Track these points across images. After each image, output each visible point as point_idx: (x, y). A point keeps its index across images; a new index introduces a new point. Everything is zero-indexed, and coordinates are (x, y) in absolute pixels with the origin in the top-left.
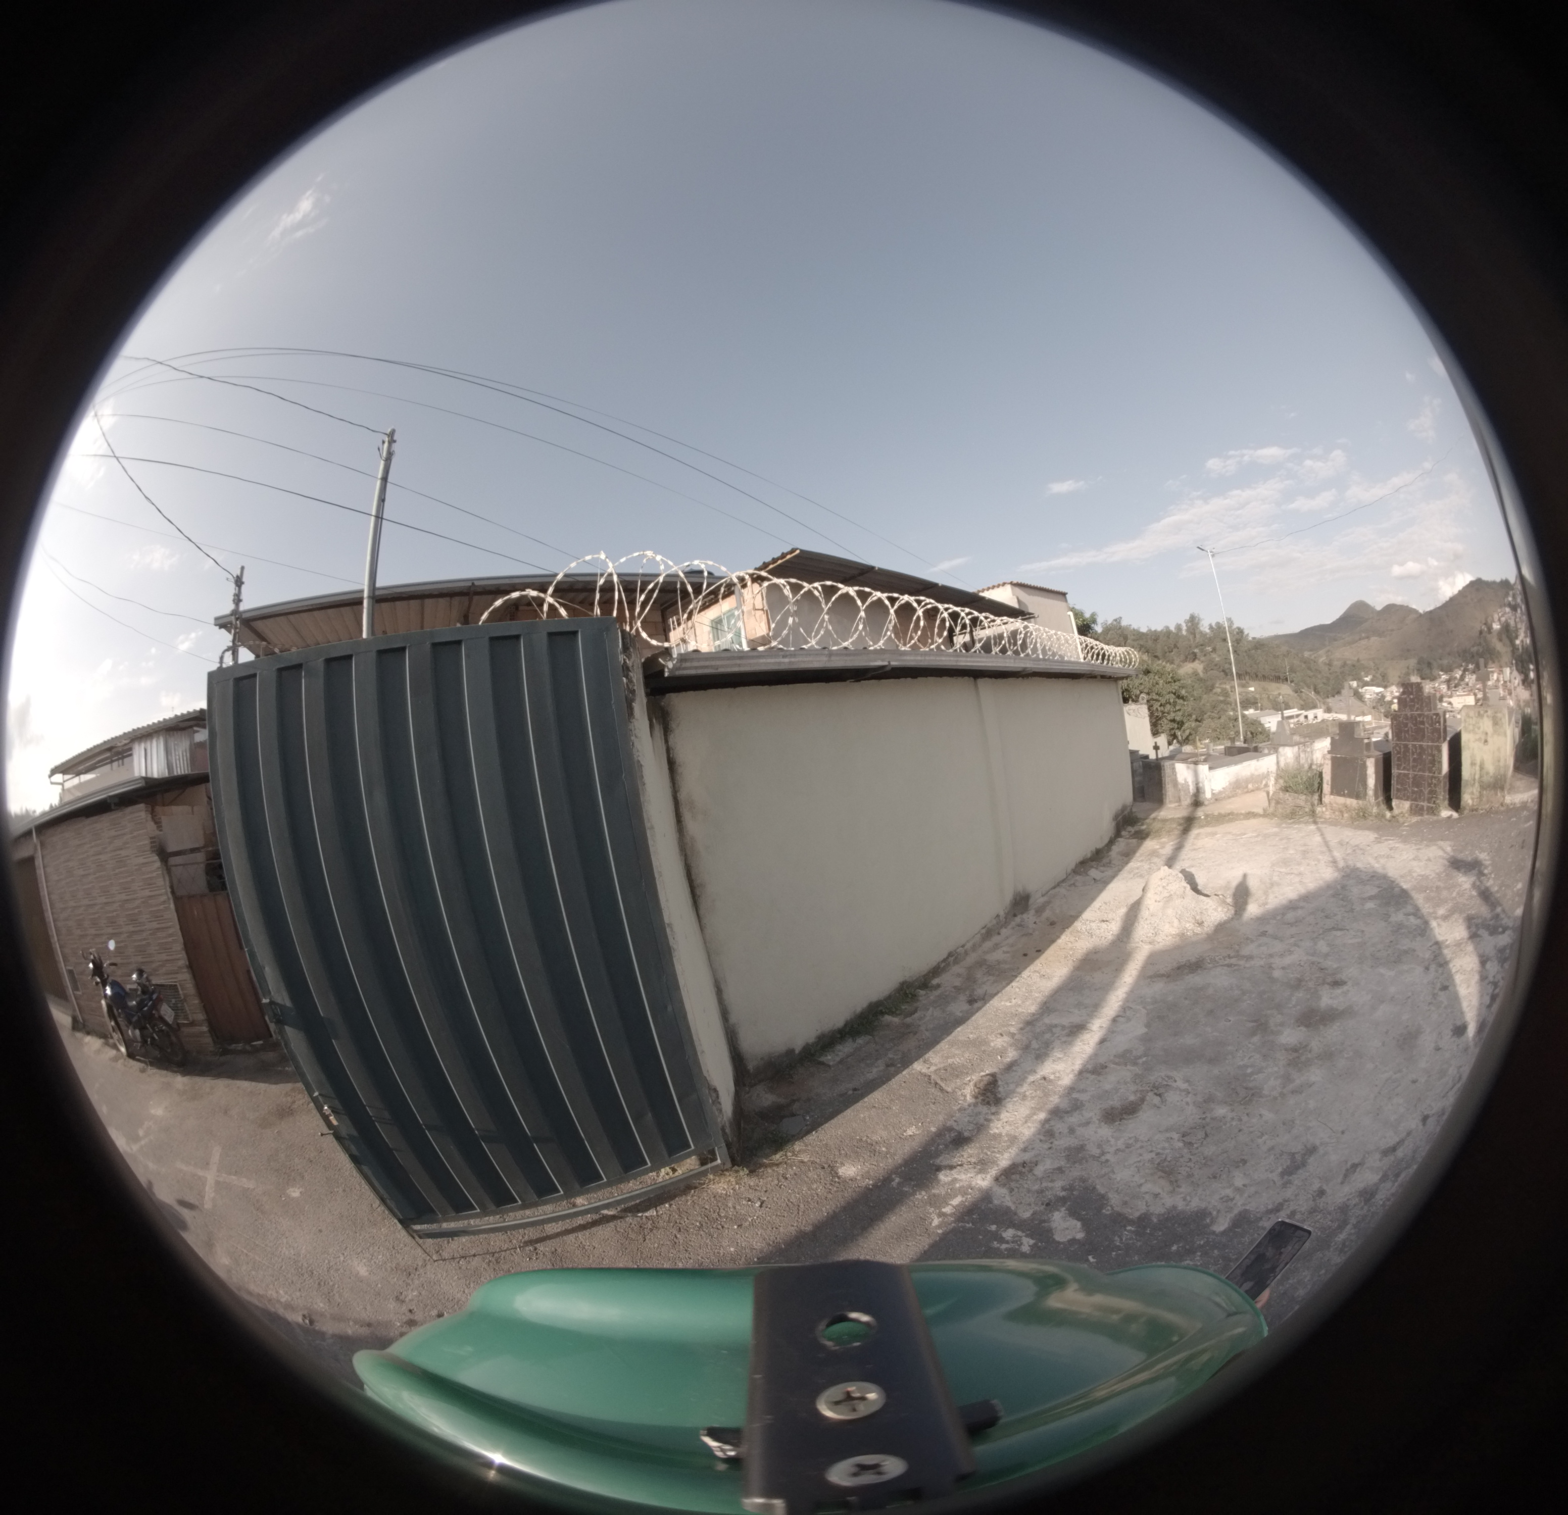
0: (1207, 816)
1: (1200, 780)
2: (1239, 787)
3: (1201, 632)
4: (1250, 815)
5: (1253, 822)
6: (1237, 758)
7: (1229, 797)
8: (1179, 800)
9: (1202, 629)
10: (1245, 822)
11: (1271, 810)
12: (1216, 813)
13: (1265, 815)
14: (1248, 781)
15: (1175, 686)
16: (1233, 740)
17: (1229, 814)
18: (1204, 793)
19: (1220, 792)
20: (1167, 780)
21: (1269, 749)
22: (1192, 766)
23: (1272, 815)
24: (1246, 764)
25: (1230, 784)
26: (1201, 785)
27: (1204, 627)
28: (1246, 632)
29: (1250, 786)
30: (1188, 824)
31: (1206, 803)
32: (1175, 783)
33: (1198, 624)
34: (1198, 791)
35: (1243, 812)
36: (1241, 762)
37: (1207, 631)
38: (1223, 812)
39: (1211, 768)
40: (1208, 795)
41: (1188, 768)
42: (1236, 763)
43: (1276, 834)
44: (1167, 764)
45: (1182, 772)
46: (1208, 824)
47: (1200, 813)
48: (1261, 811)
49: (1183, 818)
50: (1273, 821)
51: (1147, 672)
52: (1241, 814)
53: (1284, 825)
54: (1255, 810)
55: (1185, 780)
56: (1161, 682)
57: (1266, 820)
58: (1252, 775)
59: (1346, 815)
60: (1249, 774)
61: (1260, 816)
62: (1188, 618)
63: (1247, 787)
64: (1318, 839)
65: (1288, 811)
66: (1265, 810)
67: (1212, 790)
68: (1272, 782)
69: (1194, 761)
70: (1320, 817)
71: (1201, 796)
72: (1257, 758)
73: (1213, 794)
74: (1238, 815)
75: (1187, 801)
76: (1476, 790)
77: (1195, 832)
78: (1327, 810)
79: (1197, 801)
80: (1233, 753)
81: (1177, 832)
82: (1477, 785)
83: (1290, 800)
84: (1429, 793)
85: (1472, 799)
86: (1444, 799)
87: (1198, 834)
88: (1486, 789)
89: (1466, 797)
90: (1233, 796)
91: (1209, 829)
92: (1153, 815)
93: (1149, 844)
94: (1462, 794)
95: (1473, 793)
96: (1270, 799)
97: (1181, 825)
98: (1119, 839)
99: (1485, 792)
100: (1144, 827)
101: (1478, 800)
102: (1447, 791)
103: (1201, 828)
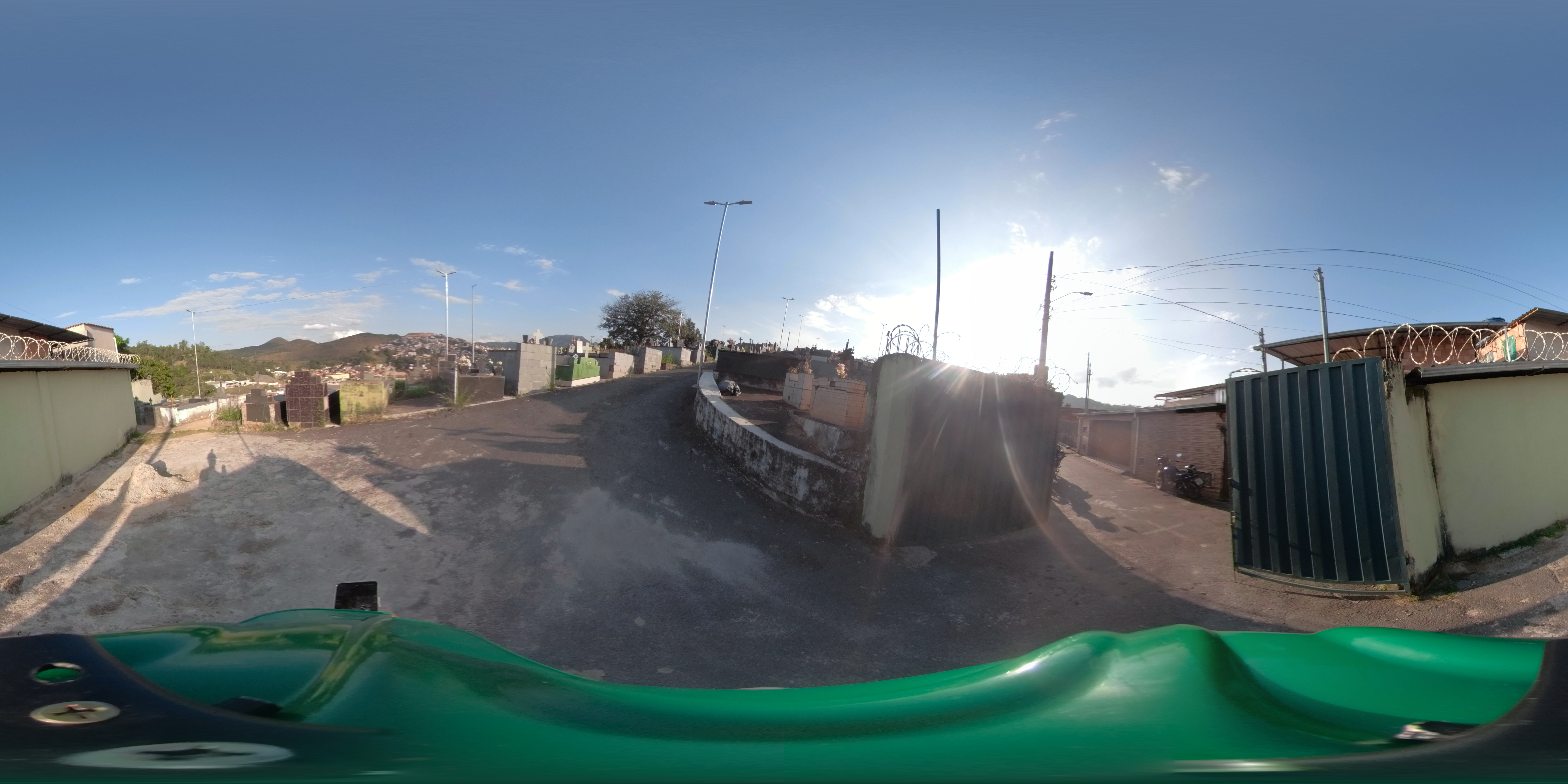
0: (176, 432)
1: (173, 415)
2: (195, 418)
3: (187, 348)
4: (200, 431)
5: (203, 434)
6: (194, 404)
7: (190, 422)
8: (163, 424)
9: (187, 346)
10: (197, 434)
11: (213, 428)
12: (181, 431)
13: (209, 430)
14: (200, 415)
15: (167, 372)
16: (193, 396)
17: (189, 431)
18: (175, 421)
19: (184, 420)
20: (156, 415)
21: (213, 400)
22: (169, 409)
23: (217, 431)
24: (198, 407)
25: (190, 416)
26: (173, 417)
27: (189, 346)
28: (211, 348)
29: (202, 417)
30: (166, 436)
31: (177, 425)
32: (160, 416)
33: (186, 344)
34: (172, 420)
35: (197, 430)
36: (196, 406)
37: (190, 347)
38: (186, 430)
39: (178, 410)
40: (178, 422)
41: (167, 410)
42: (193, 407)
43: (214, 441)
44: (156, 408)
45: (164, 412)
46: (177, 436)
47: (173, 431)
48: (207, 429)
49: (163, 433)
50: (216, 434)
51: (153, 365)
52: (196, 431)
53: (220, 436)
54: (204, 429)
55: (165, 415)
56: (160, 370)
57: (210, 433)
58: (203, 412)
59: (259, 431)
60: (201, 411)
61: (207, 431)
62: (181, 341)
63: (200, 417)
64: (240, 442)
65: (222, 429)
66: (209, 429)
67: (180, 420)
68: (213, 415)
69: (169, 406)
70: (243, 433)
71: (174, 422)
72: (205, 404)
73: (180, 421)
74: (193, 431)
75: (167, 425)
76: (354, 415)
77: (169, 440)
78: (245, 428)
79: (172, 425)
80: (194, 402)
81: (159, 440)
82: (354, 413)
83: (223, 423)
84: (315, 418)
85: (350, 419)
86: (327, 420)
87: (171, 441)
88: (363, 414)
89: (345, 418)
90: (192, 422)
91: (177, 439)
92: (148, 432)
93: (144, 447)
94: (341, 417)
95: (351, 416)
96: (212, 423)
97: (162, 437)
98: (129, 444)
99: (362, 416)
100: (143, 438)
101: (356, 419)
102: (329, 417)
103: (174, 437)
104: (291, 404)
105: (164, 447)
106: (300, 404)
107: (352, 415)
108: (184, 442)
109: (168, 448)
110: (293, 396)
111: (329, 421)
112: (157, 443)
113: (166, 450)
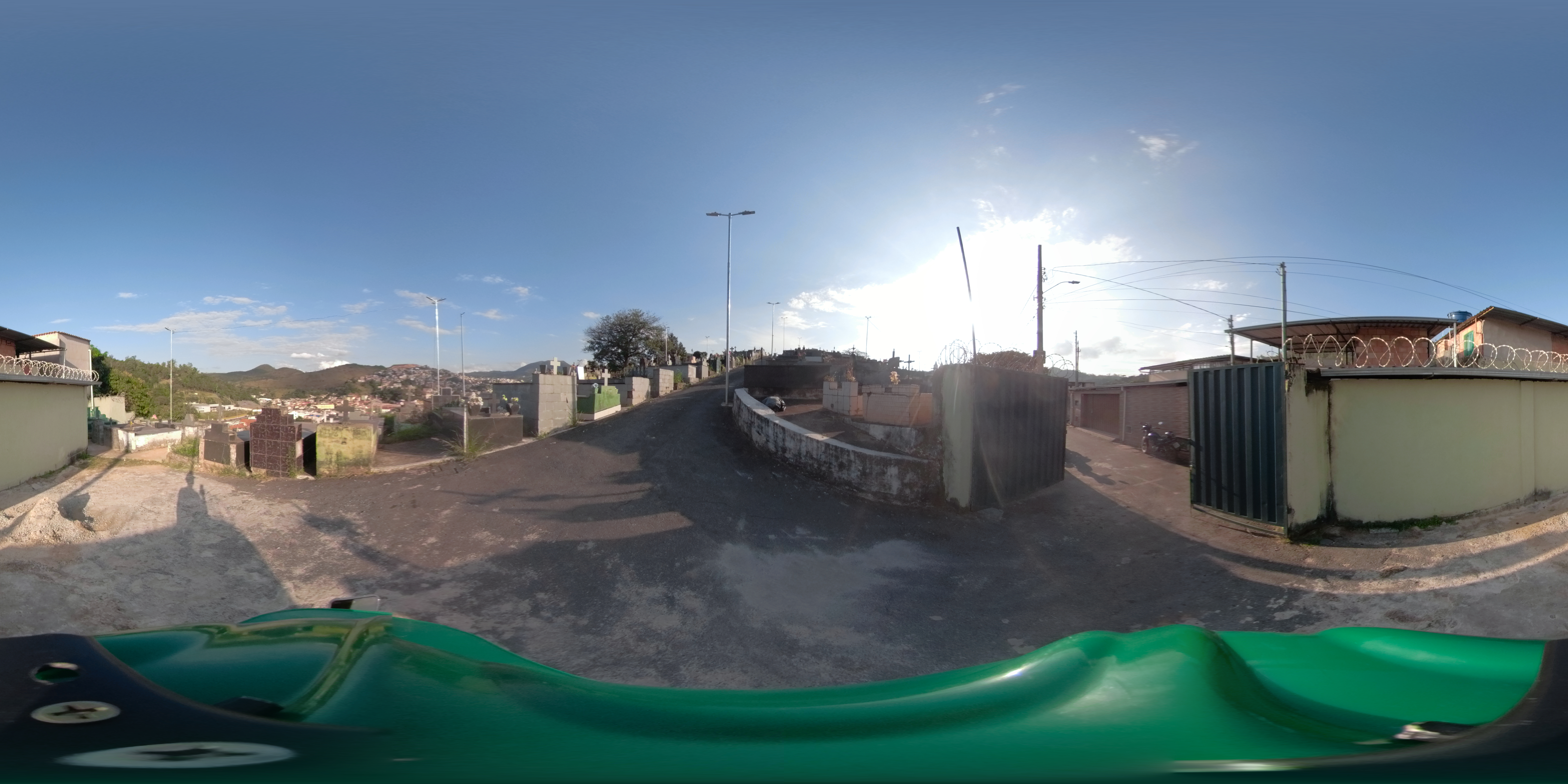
0: (127, 460)
1: (131, 440)
2: (154, 445)
4: (153, 463)
5: (152, 467)
6: (159, 430)
7: (146, 451)
8: (116, 450)
9: (175, 366)
10: (148, 467)
11: (167, 461)
12: (133, 459)
13: (162, 463)
14: (161, 442)
15: (143, 390)
17: (140, 461)
18: (130, 447)
19: (141, 448)
20: (113, 438)
21: (181, 427)
23: (167, 464)
24: (162, 433)
25: (149, 443)
26: (130, 443)
27: (178, 365)
28: (198, 370)
29: (163, 445)
30: (114, 463)
31: (131, 453)
32: (117, 439)
33: (174, 363)
34: (128, 445)
35: (150, 460)
36: (160, 432)
37: (178, 367)
38: (137, 459)
39: (140, 434)
40: (132, 448)
41: (128, 432)
42: (154, 433)
43: (162, 478)
44: (118, 429)
45: (124, 435)
46: (126, 465)
47: (124, 458)
49: (113, 459)
50: (166, 468)
51: (130, 382)
52: (148, 461)
53: (169, 470)
54: (157, 460)
55: (123, 439)
56: (137, 387)
57: (163, 467)
58: (164, 440)
59: (215, 471)
60: (162, 439)
61: (157, 464)
63: (158, 445)
65: (177, 464)
66: (161, 461)
67: (137, 446)
68: (174, 445)
69: (133, 429)
70: (197, 470)
72: (170, 431)
73: (136, 449)
74: (146, 461)
75: (119, 451)
76: (333, 466)
77: (115, 468)
78: (201, 467)
79: (127, 451)
80: (160, 427)
81: (105, 467)
82: (333, 464)
83: (179, 458)
84: (284, 466)
85: (328, 470)
86: (298, 470)
87: (115, 471)
88: (345, 466)
89: (322, 470)
90: (151, 449)
91: (123, 468)
92: (98, 455)
93: (85, 473)
94: (317, 468)
95: (329, 468)
96: (167, 456)
97: (110, 463)
98: (71, 466)
99: (344, 467)
100: (89, 461)
101: (336, 472)
102: (302, 465)
103: (121, 466)
104: (255, 447)
105: (104, 477)
106: (266, 448)
107: (331, 467)
108: (128, 475)
109: (107, 479)
110: (258, 437)
111: (302, 470)
112: (101, 470)
113: (103, 481)
